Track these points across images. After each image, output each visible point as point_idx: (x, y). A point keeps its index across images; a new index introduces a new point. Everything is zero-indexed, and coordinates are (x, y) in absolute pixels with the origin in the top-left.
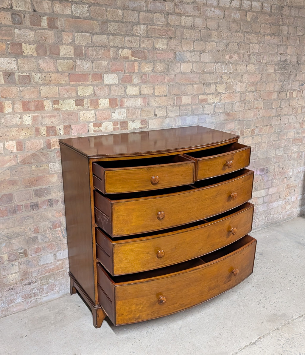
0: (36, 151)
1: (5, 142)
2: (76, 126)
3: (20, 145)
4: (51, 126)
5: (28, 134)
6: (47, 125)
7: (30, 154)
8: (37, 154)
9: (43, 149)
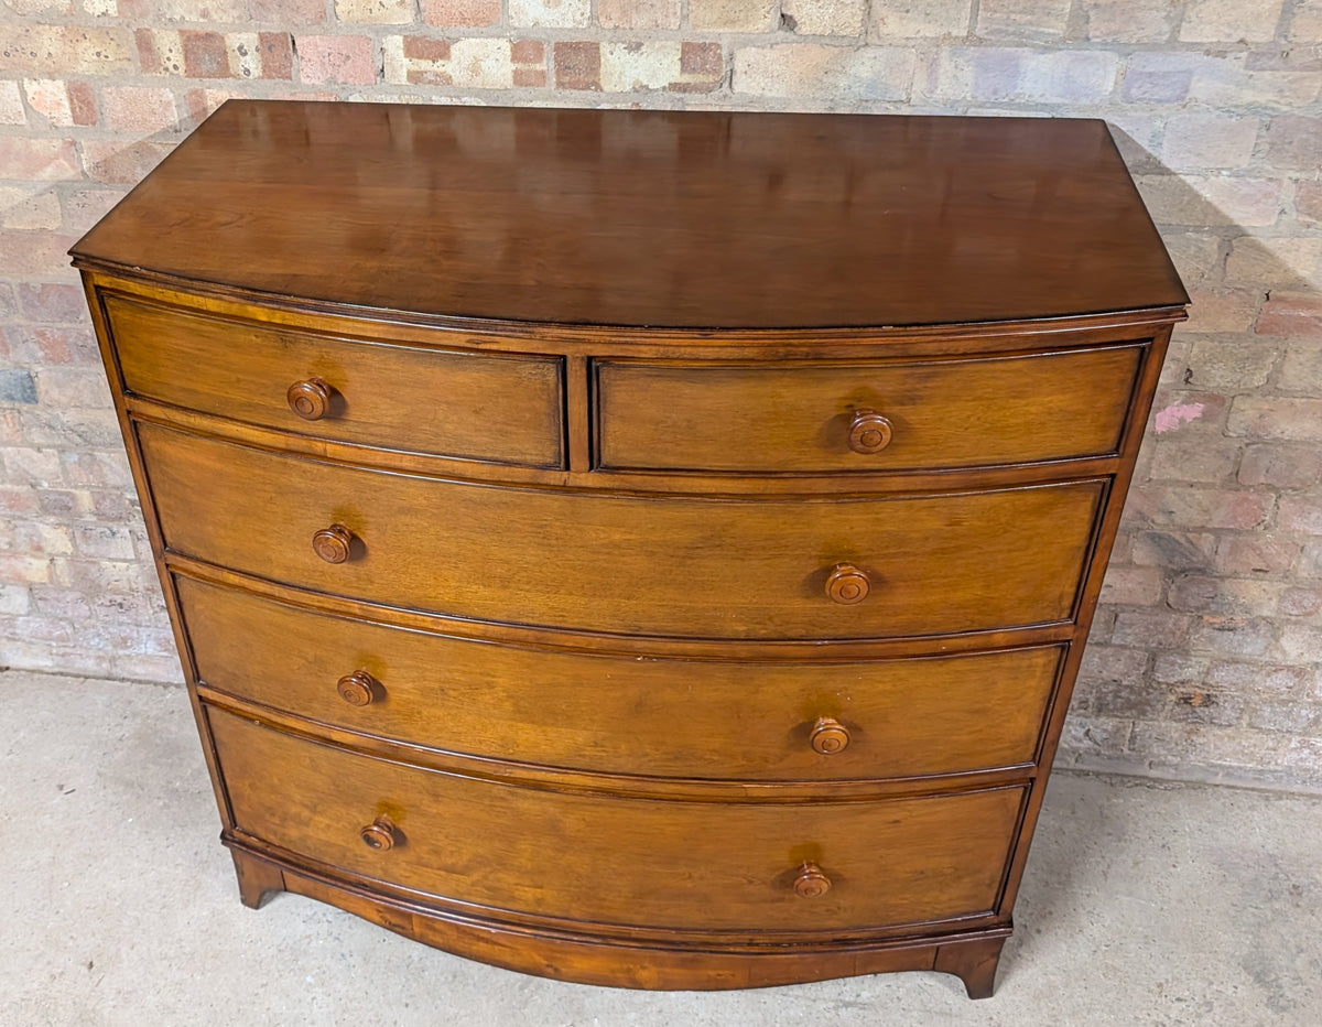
0: (152, 137)
1: (26, 80)
2: (316, 46)
3: (83, 100)
4: (201, 30)
5: (111, 59)
6: (186, 27)
7: (126, 142)
8: (156, 147)
9: (176, 131)
